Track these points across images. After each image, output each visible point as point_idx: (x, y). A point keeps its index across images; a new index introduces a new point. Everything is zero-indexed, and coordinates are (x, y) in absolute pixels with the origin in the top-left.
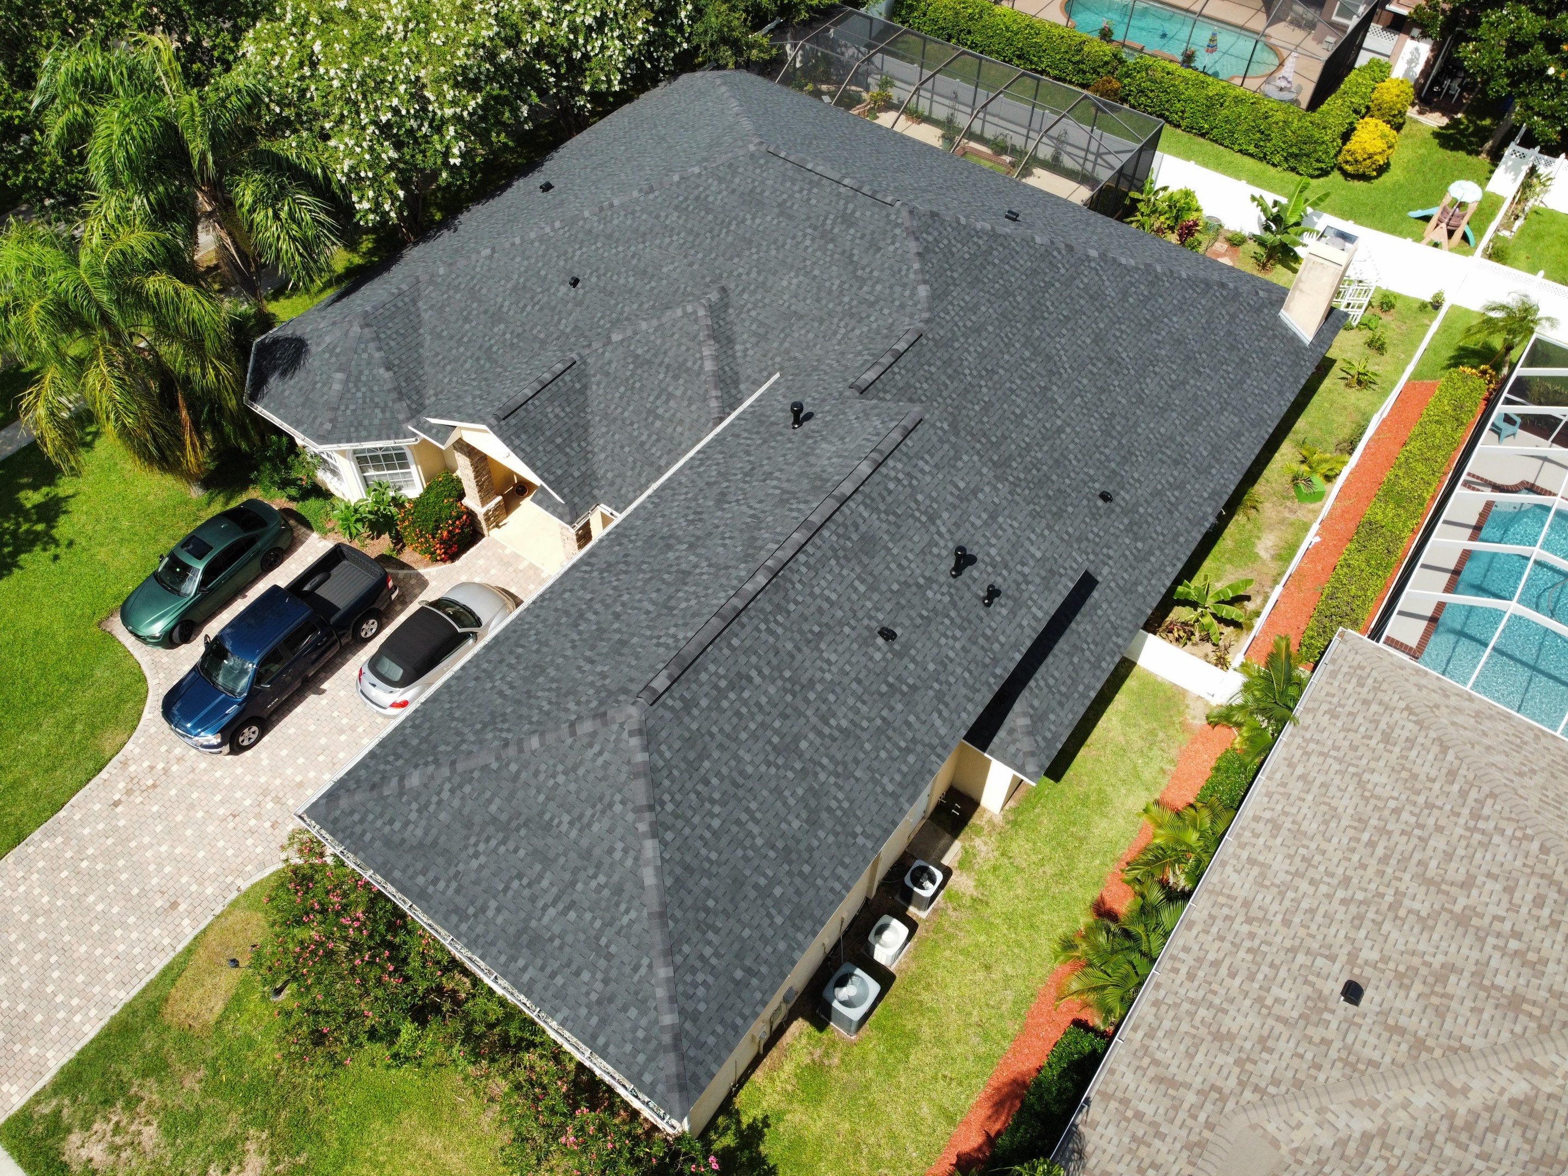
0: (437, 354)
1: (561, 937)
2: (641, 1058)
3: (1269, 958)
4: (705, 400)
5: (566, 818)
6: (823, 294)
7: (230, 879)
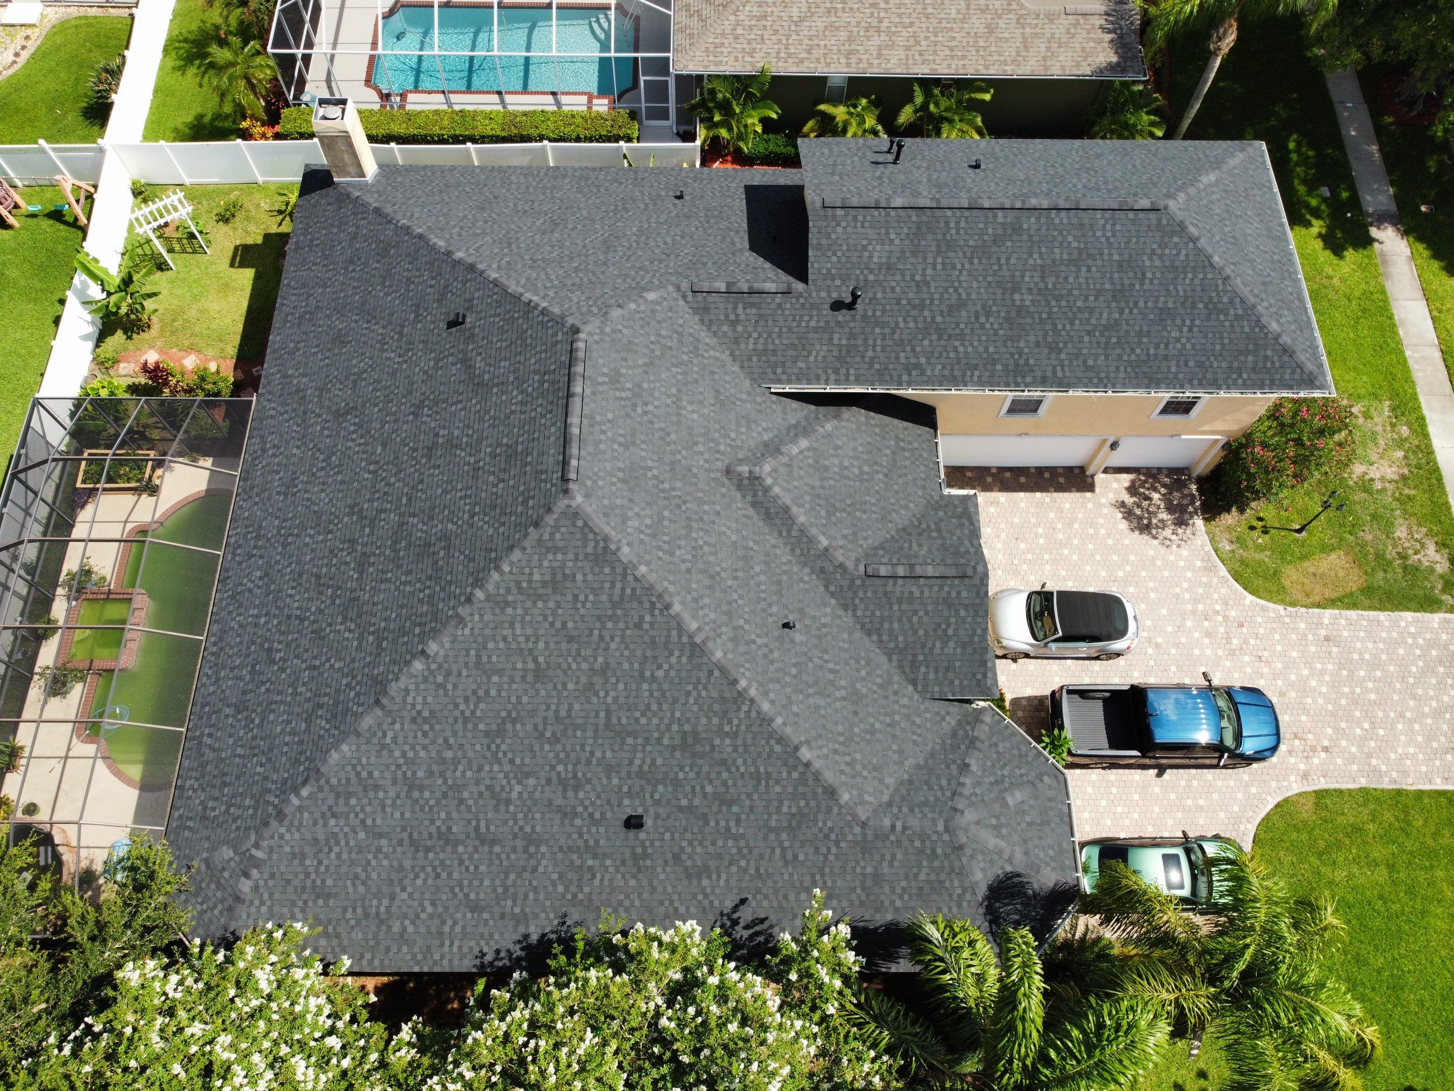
1: (1258, 216)
5: (1226, 229)
6: (690, 379)
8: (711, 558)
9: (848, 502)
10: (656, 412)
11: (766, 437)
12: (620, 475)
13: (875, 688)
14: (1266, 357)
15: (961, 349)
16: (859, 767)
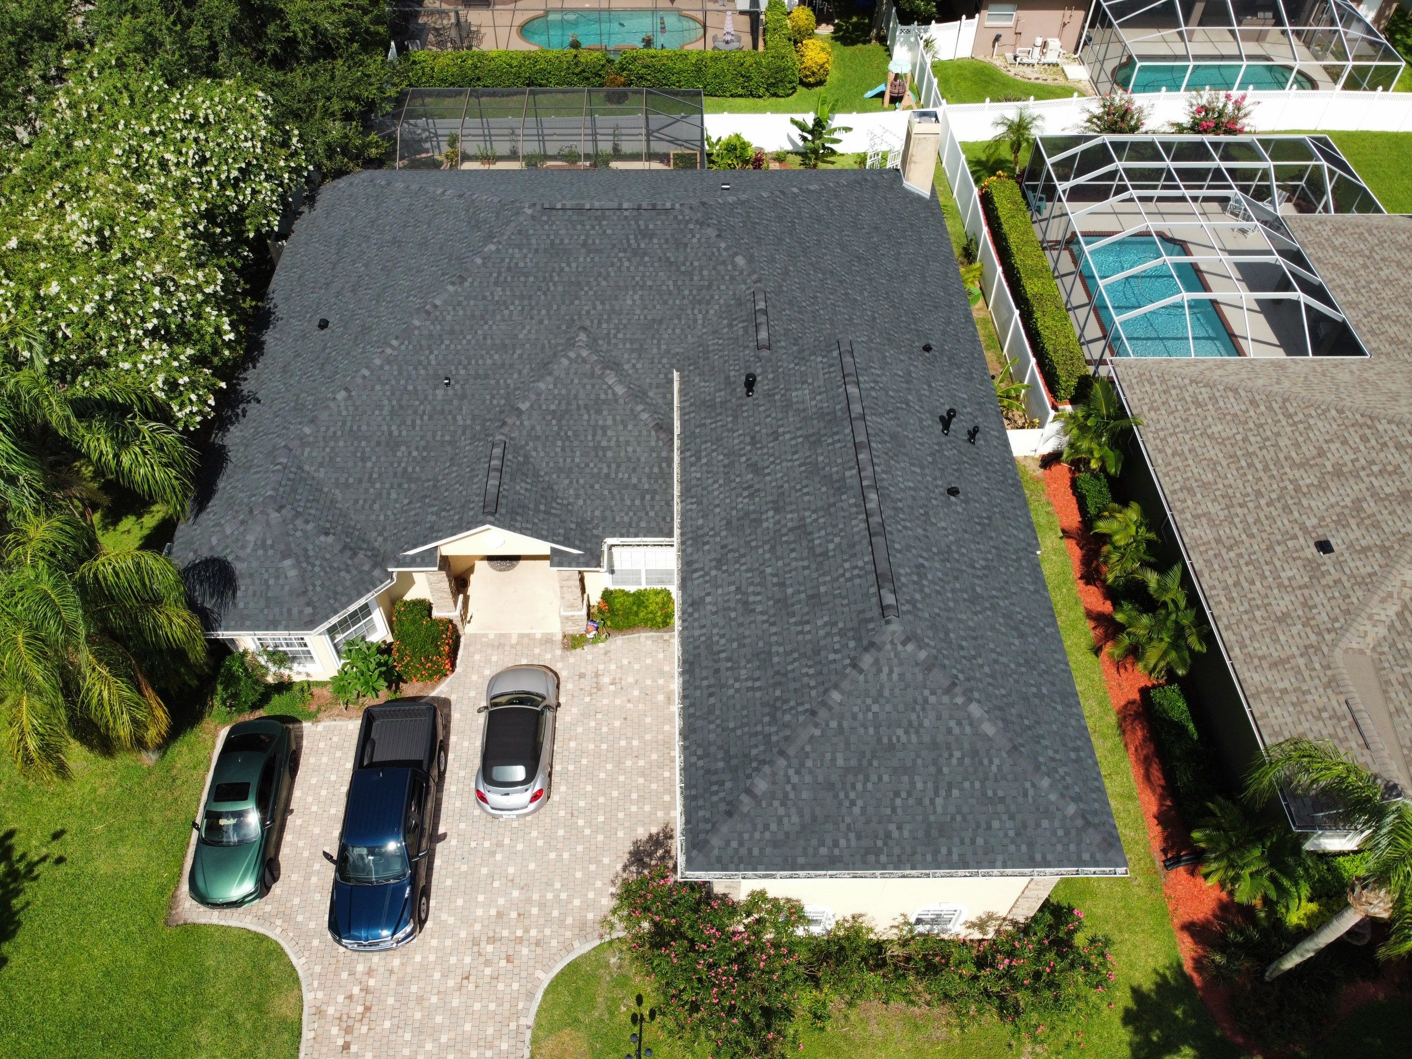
0: (356, 501)
1: (959, 812)
2: (1072, 847)
3: (1262, 560)
4: (635, 417)
5: (900, 732)
6: (666, 297)
7: (513, 1026)
8: (498, 317)
9: (570, 433)
10: (624, 269)
11: (626, 367)
12: (557, 241)
13: (403, 465)
14: (722, 783)
15: (716, 486)
16: (332, 444)
